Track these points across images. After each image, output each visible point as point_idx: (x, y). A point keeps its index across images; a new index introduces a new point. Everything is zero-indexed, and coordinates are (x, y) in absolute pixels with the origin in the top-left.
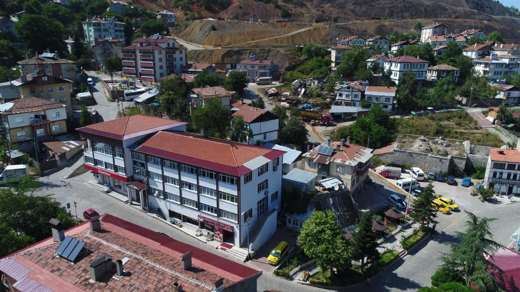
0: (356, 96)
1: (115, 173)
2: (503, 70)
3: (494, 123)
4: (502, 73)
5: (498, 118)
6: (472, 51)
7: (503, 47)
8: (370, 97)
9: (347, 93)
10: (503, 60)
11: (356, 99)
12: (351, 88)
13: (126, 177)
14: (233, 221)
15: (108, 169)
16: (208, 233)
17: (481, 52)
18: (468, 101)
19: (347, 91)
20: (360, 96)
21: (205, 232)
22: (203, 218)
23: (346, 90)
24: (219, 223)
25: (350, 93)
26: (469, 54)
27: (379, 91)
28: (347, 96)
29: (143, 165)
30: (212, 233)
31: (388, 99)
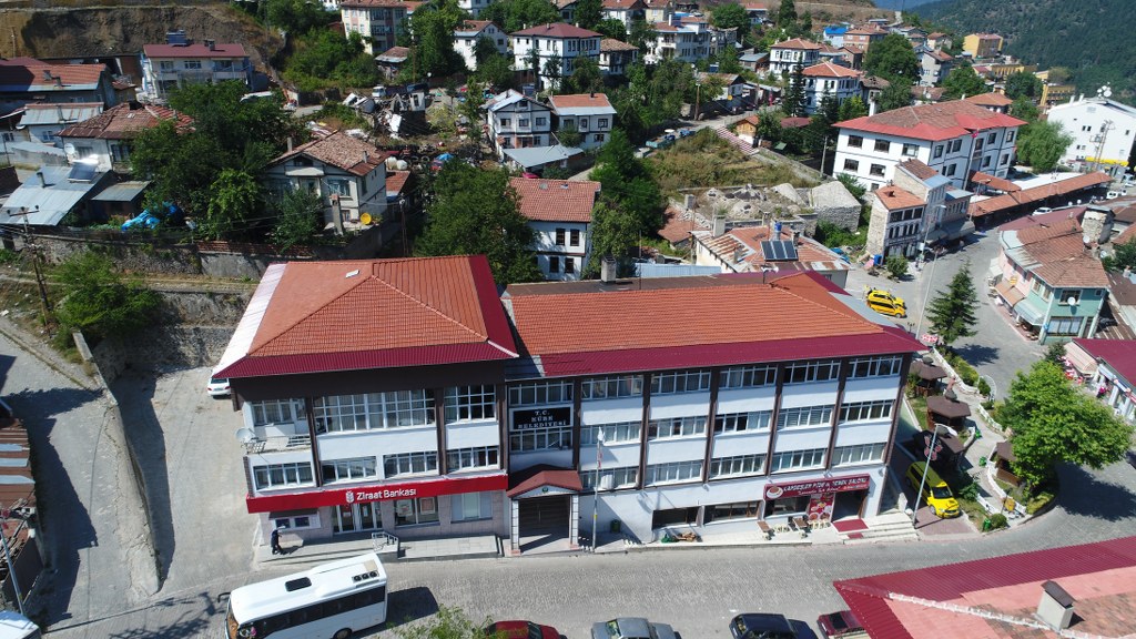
0: (539, 121)
1: (445, 477)
3: (757, 146)
4: (691, 53)
6: (619, 10)
8: (569, 120)
9: (520, 116)
10: (691, 26)
11: (541, 129)
12: (529, 104)
13: (504, 473)
14: (869, 461)
15: (399, 475)
16: (790, 519)
19: (521, 112)
20: (548, 121)
21: (778, 521)
22: (782, 487)
23: (519, 108)
24: (831, 482)
25: (528, 116)
27: (578, 105)
28: (522, 123)
29: (561, 415)
30: (798, 515)
31: (603, 120)
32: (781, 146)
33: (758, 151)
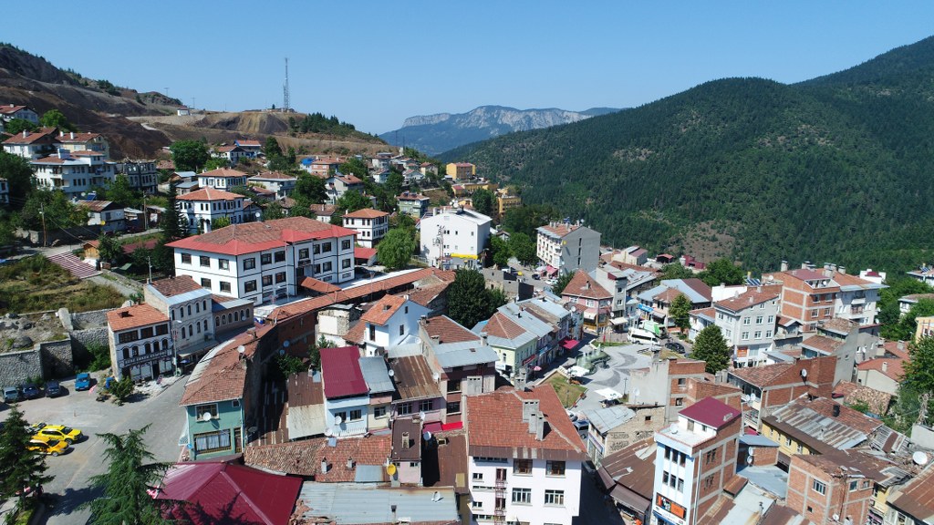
2: (86, 176)
3: (98, 268)
4: (87, 182)
5: (102, 258)
6: (22, 145)
7: (75, 138)
10: (82, 159)
17: (39, 147)
18: (41, 236)
26: (17, 150)
32: (127, 266)
33: (100, 272)
